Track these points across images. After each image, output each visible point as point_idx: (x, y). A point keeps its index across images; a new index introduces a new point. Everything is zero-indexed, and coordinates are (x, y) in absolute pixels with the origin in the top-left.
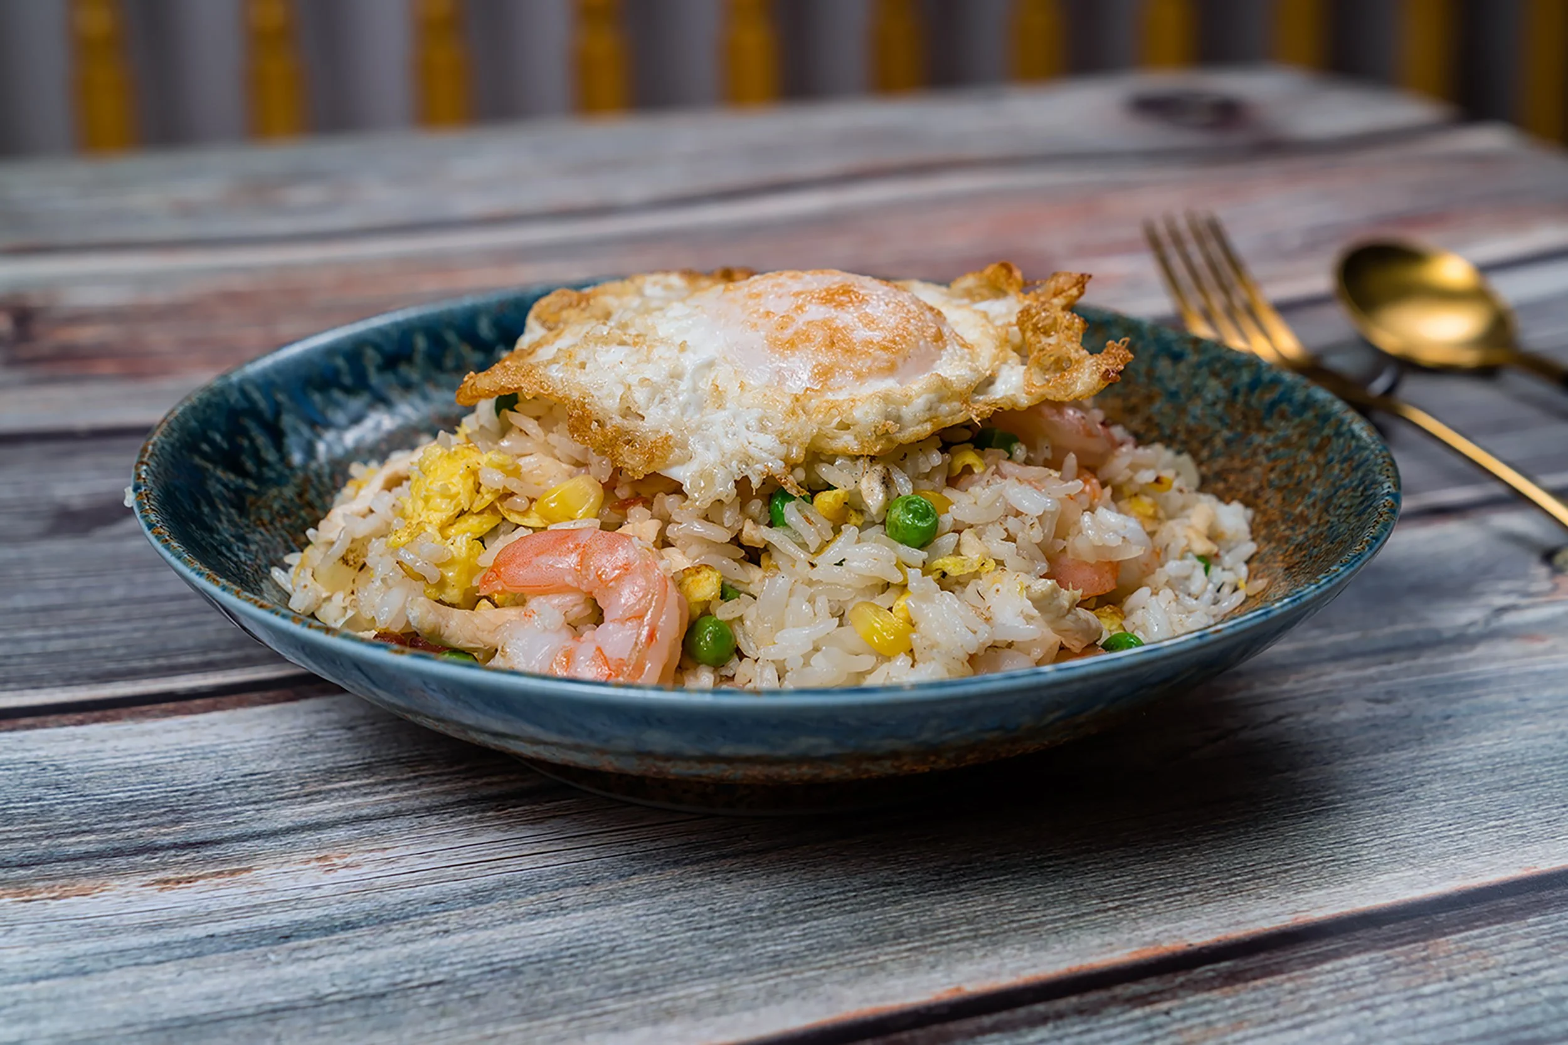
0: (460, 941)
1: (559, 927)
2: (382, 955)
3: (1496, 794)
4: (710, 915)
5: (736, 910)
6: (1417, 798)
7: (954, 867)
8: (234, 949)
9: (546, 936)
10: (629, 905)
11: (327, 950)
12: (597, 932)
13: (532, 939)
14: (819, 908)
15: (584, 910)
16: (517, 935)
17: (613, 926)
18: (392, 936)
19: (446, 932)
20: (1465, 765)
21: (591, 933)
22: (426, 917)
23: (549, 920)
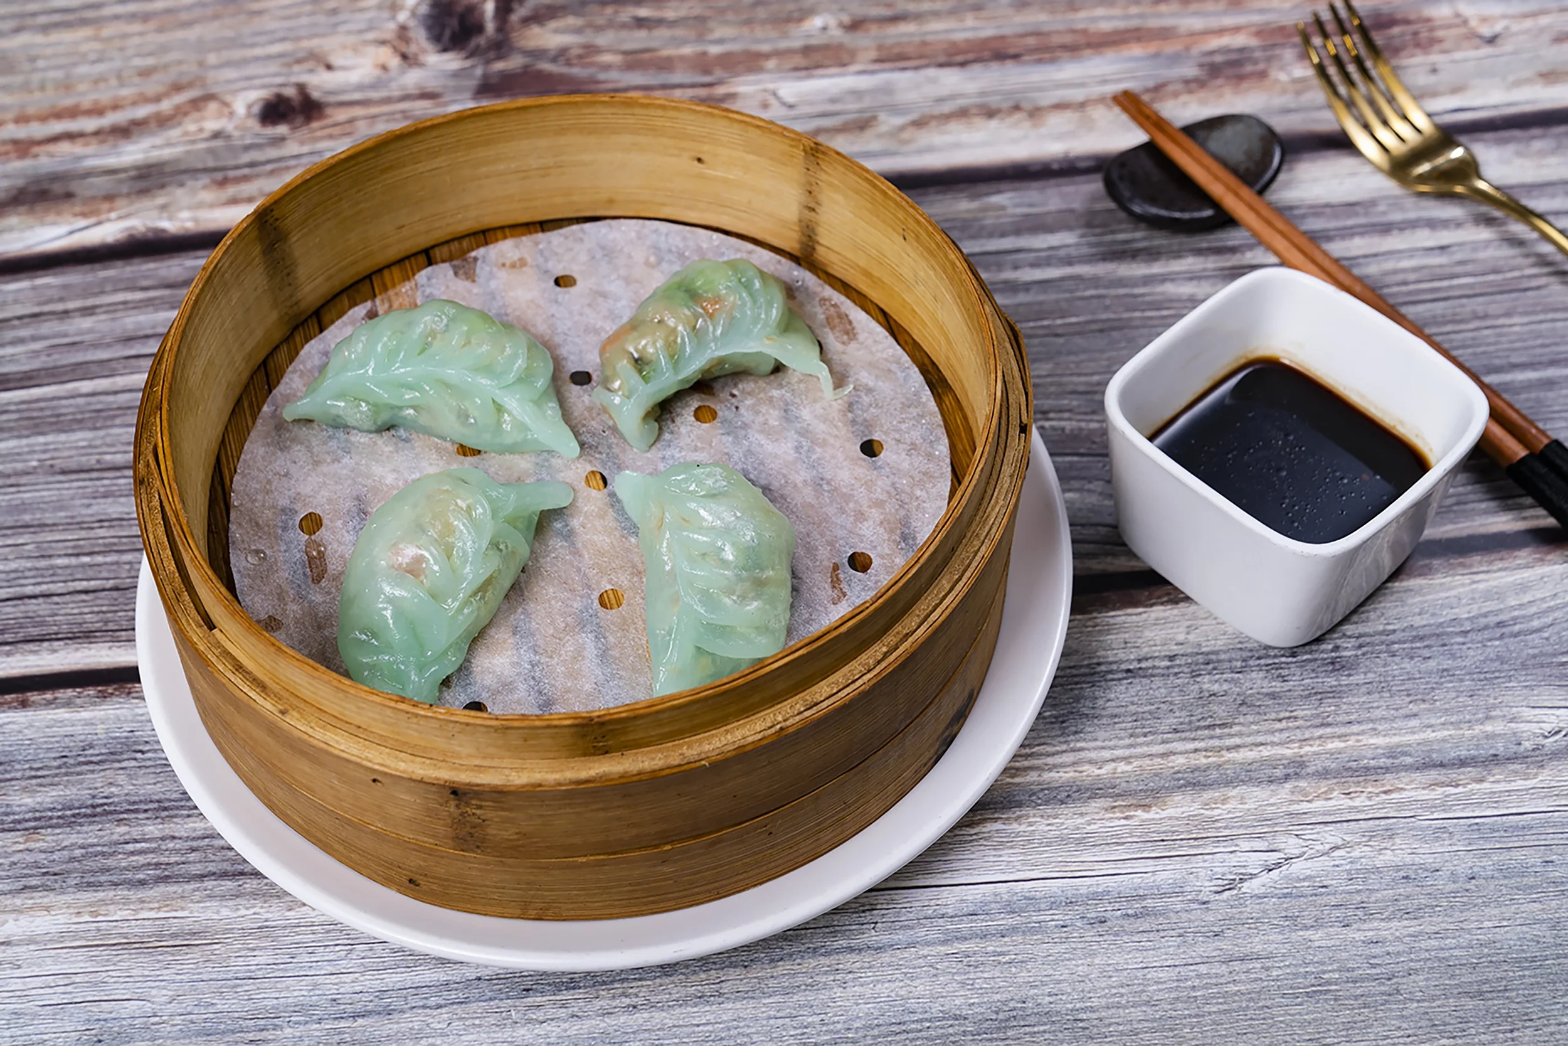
0: (641, 1021)
1: (711, 1018)
2: (587, 1024)
3: (1463, 1001)
4: (818, 1028)
5: (839, 1026)
6: (1398, 992)
7: (1012, 1004)
8: (491, 999)
9: (701, 1028)
10: (768, 1001)
11: (551, 1012)
12: (736, 1032)
13: (690, 1030)
14: (897, 1038)
15: (736, 1000)
16: (681, 1023)
17: (748, 1026)
18: (598, 1004)
19: (635, 1007)
20: (1456, 952)
21: (733, 1032)
22: (625, 985)
23: (707, 1008)
